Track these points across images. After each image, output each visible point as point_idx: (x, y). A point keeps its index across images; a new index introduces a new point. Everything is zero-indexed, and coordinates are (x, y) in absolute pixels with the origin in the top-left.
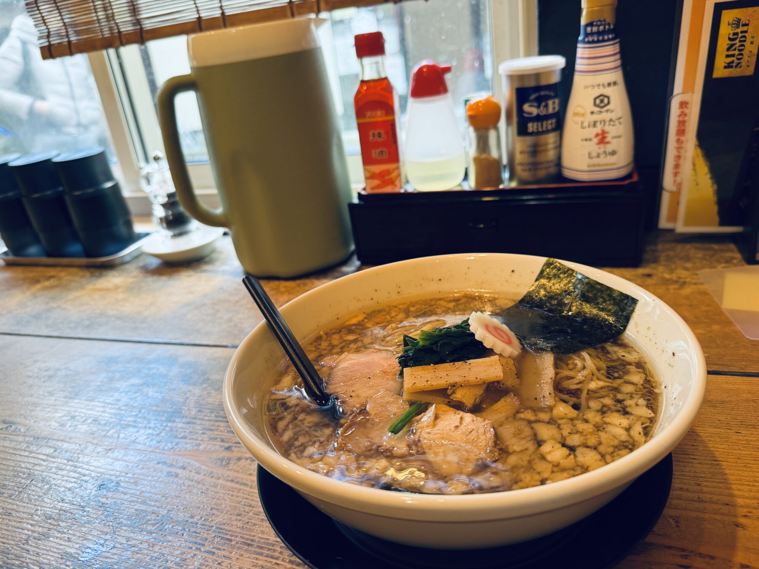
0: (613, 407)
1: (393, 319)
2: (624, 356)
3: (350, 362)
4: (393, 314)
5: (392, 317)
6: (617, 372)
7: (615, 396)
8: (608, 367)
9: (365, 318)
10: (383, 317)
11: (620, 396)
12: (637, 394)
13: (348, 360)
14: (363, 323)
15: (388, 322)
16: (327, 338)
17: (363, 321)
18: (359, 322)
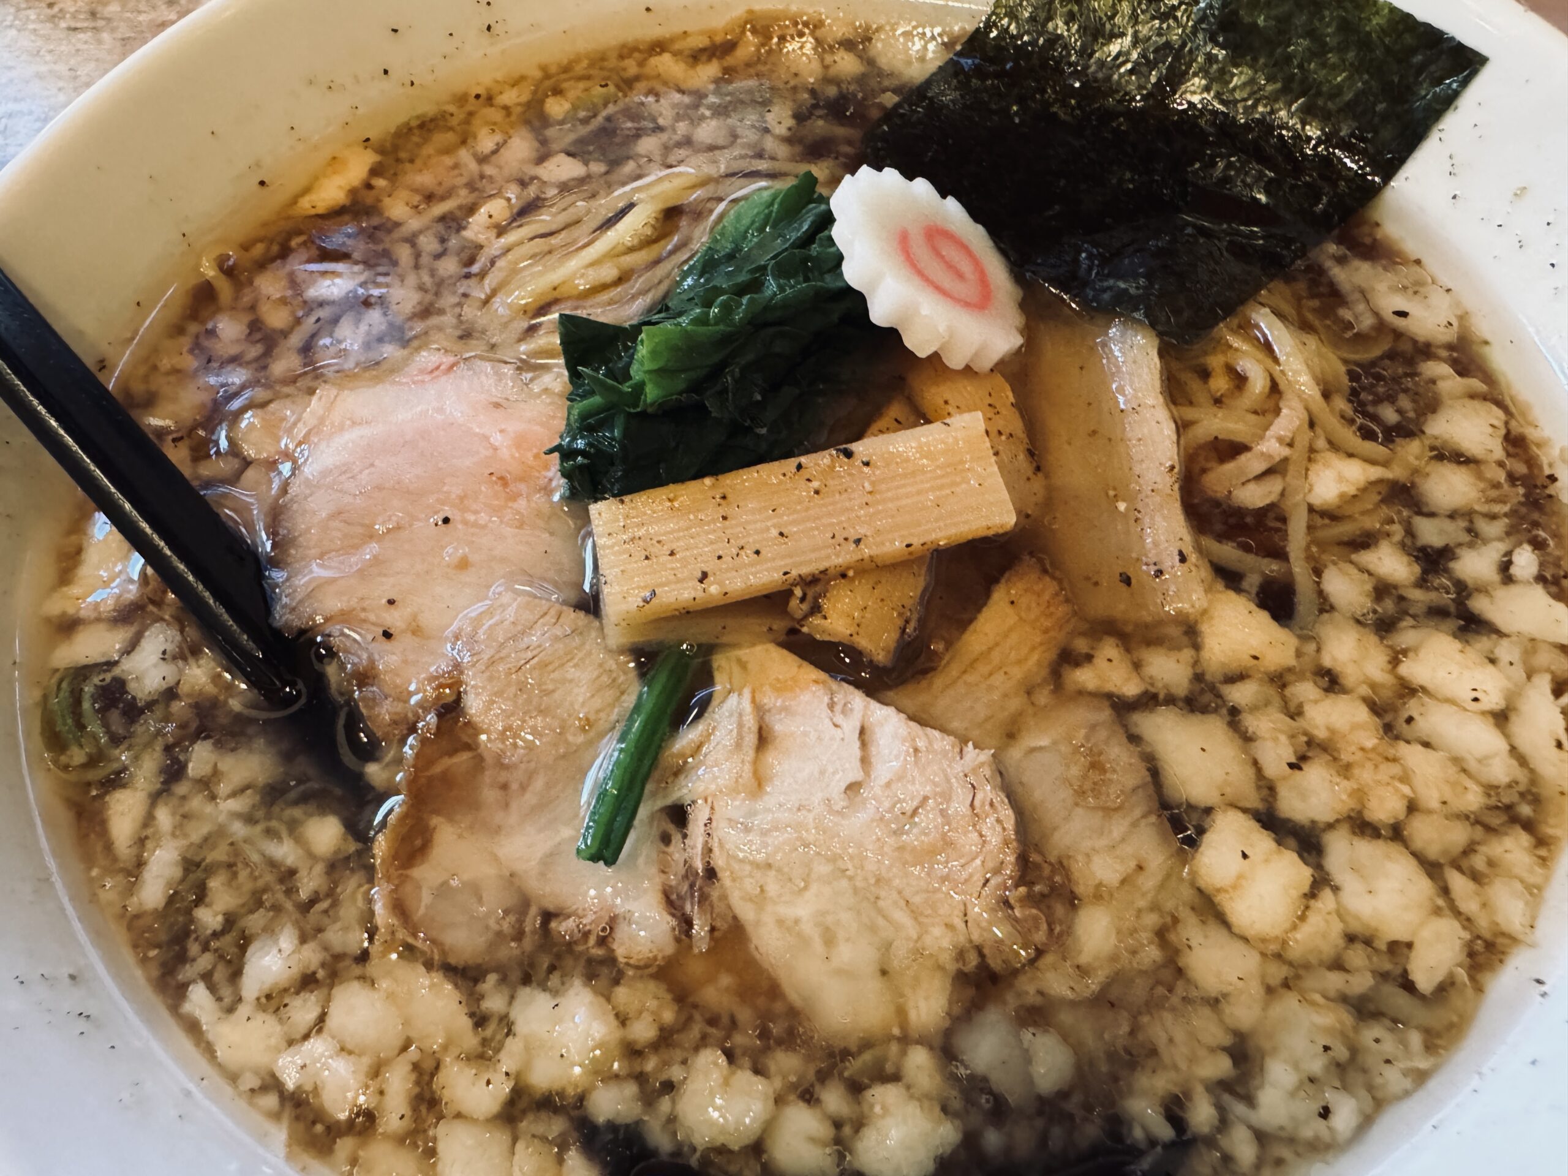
0: (1417, 595)
1: (489, 170)
2: (1403, 314)
3: (351, 436)
4: (486, 142)
5: (482, 160)
6: (1391, 399)
7: (1410, 532)
8: (1353, 376)
9: (375, 171)
10: (448, 161)
11: (1432, 533)
12: (1493, 517)
13: (342, 428)
14: (369, 198)
15: (471, 186)
16: (236, 298)
17: (369, 186)
18: (353, 192)
